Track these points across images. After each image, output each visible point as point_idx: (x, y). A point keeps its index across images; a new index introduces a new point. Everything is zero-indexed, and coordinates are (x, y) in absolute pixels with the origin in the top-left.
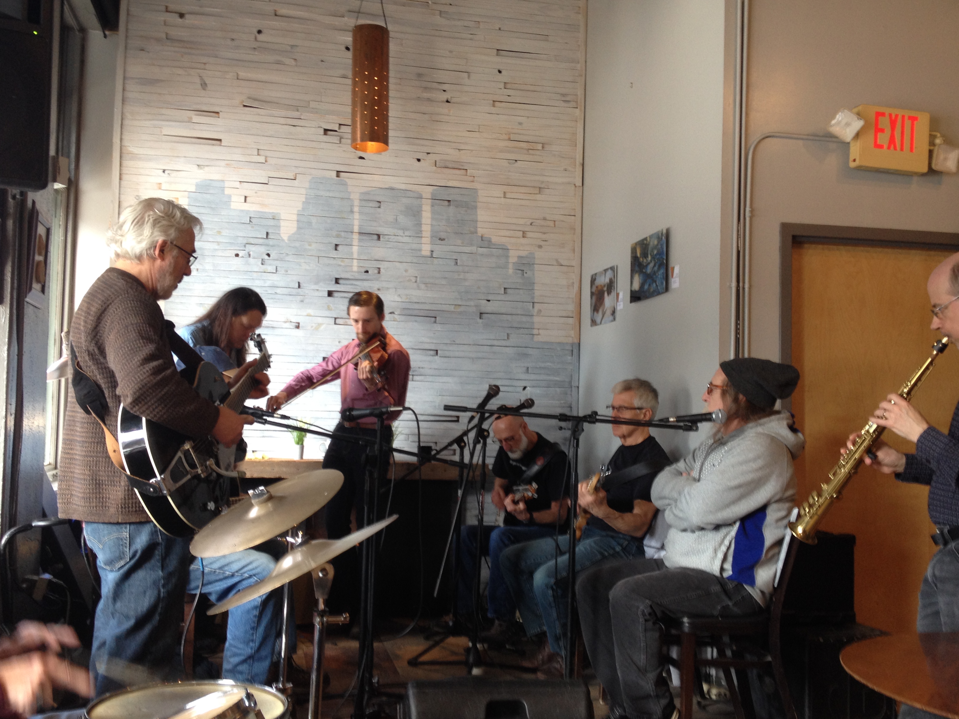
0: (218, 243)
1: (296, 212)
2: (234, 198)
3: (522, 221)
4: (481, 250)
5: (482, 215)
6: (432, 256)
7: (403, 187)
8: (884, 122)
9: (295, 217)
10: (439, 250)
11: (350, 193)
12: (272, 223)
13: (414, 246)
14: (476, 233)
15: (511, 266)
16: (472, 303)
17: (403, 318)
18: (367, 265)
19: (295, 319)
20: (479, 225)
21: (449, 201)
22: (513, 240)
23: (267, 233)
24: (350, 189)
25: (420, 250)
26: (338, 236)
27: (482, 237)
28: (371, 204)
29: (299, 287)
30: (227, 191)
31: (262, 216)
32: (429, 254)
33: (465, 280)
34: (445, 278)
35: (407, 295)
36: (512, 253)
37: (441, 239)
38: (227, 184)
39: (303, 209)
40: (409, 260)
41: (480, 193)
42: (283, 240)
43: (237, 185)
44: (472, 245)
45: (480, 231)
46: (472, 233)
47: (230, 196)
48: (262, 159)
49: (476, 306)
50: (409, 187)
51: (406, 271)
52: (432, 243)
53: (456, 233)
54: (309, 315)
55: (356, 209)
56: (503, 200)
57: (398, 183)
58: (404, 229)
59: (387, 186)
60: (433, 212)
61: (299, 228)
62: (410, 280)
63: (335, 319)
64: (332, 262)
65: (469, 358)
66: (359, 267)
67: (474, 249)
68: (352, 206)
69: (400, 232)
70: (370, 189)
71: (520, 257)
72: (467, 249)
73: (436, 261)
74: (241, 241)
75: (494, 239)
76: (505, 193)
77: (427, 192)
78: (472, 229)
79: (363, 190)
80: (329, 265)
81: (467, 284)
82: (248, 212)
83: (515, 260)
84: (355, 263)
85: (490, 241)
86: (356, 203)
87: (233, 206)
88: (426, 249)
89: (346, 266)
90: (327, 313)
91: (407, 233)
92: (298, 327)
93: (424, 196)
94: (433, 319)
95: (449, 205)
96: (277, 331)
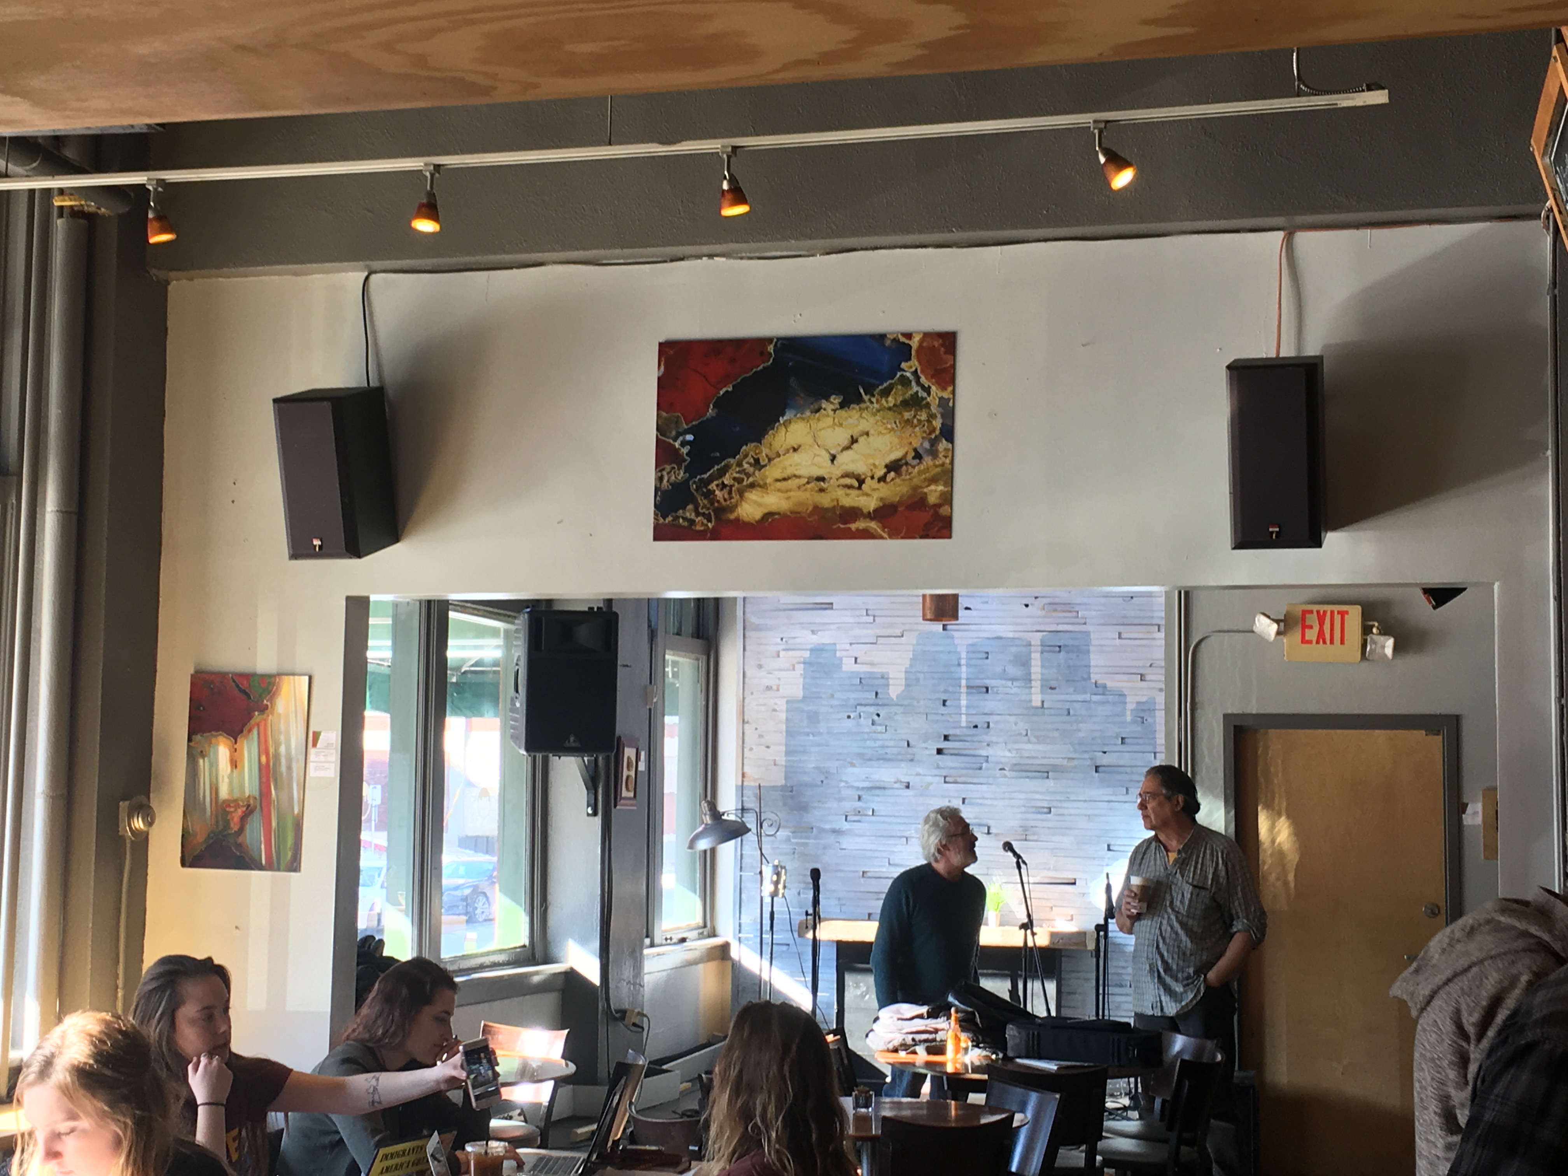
0: (832, 707)
1: (904, 670)
2: (845, 660)
3: (1140, 663)
4: (1095, 698)
5: (1096, 660)
6: (1043, 707)
7: (1011, 635)
8: (1313, 620)
9: (903, 675)
10: (1051, 699)
11: (956, 646)
12: (881, 682)
13: (1024, 697)
14: (1090, 678)
15: (1128, 713)
16: (1086, 756)
17: (1013, 774)
18: (976, 720)
19: (905, 779)
20: (1092, 670)
21: (1060, 647)
22: (1130, 684)
23: (877, 694)
24: (956, 642)
25: (1031, 701)
26: (946, 691)
27: (1096, 683)
28: (979, 656)
29: (908, 745)
30: (838, 654)
31: (872, 676)
32: (1039, 704)
33: (1079, 730)
34: (1057, 730)
35: (1017, 750)
36: (1128, 699)
37: (1051, 688)
38: (838, 647)
39: (911, 666)
40: (1019, 711)
41: (1092, 636)
42: (892, 699)
43: (848, 646)
44: (1085, 693)
45: (1094, 677)
46: (1084, 680)
47: (841, 659)
48: (871, 619)
49: (1091, 759)
50: (1017, 635)
51: (1016, 724)
52: (1042, 693)
53: (1068, 681)
54: (918, 774)
55: (963, 662)
56: (1118, 641)
57: (1006, 631)
58: (1013, 680)
59: (994, 636)
60: (1043, 660)
61: (907, 685)
62: (1020, 734)
63: (945, 777)
64: (939, 718)
65: (1086, 815)
66: (968, 722)
67: (1087, 697)
68: (960, 659)
69: (1009, 683)
70: (975, 640)
71: (1138, 703)
72: (1080, 697)
73: (1046, 711)
74: (852, 702)
75: (1109, 684)
76: (1120, 634)
77: (1036, 639)
78: (1085, 676)
79: (970, 642)
80: (937, 721)
81: (1081, 735)
82: (858, 673)
83: (1134, 706)
84: (964, 718)
85: (1104, 686)
86: (964, 655)
87: (845, 668)
88: (1036, 700)
89: (954, 722)
90: (936, 772)
91: (1016, 684)
92: (908, 787)
93: (1033, 643)
94: (1046, 774)
95: (1060, 651)
96: (888, 792)
